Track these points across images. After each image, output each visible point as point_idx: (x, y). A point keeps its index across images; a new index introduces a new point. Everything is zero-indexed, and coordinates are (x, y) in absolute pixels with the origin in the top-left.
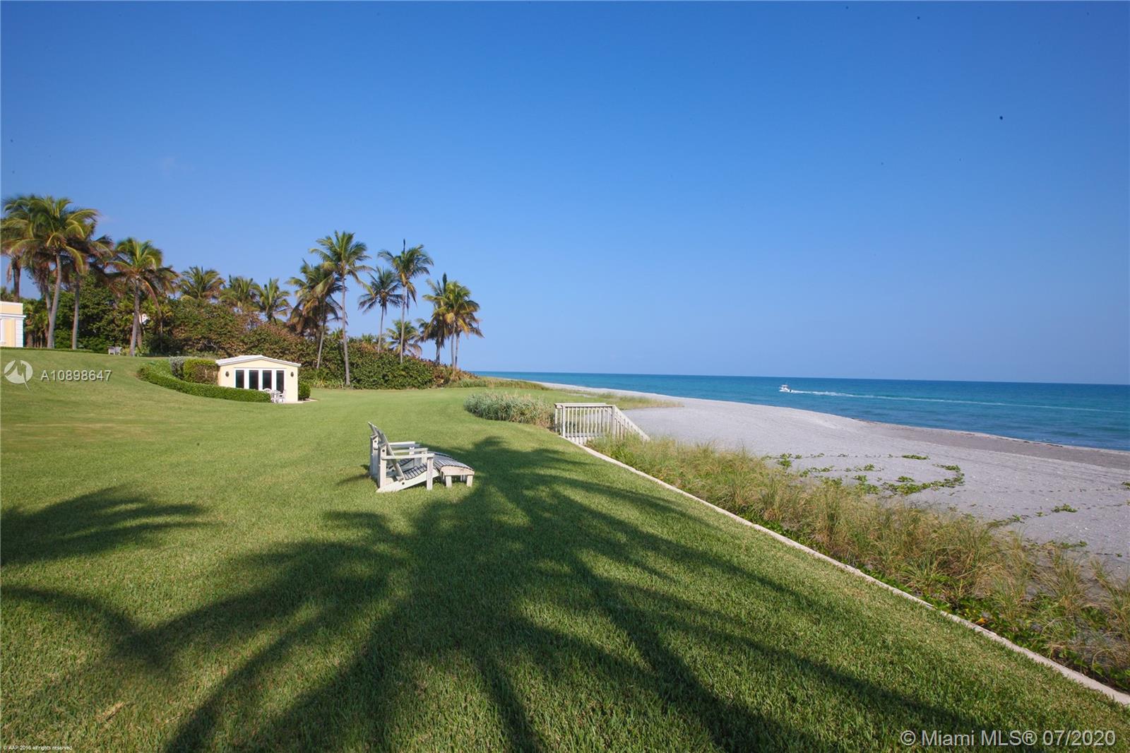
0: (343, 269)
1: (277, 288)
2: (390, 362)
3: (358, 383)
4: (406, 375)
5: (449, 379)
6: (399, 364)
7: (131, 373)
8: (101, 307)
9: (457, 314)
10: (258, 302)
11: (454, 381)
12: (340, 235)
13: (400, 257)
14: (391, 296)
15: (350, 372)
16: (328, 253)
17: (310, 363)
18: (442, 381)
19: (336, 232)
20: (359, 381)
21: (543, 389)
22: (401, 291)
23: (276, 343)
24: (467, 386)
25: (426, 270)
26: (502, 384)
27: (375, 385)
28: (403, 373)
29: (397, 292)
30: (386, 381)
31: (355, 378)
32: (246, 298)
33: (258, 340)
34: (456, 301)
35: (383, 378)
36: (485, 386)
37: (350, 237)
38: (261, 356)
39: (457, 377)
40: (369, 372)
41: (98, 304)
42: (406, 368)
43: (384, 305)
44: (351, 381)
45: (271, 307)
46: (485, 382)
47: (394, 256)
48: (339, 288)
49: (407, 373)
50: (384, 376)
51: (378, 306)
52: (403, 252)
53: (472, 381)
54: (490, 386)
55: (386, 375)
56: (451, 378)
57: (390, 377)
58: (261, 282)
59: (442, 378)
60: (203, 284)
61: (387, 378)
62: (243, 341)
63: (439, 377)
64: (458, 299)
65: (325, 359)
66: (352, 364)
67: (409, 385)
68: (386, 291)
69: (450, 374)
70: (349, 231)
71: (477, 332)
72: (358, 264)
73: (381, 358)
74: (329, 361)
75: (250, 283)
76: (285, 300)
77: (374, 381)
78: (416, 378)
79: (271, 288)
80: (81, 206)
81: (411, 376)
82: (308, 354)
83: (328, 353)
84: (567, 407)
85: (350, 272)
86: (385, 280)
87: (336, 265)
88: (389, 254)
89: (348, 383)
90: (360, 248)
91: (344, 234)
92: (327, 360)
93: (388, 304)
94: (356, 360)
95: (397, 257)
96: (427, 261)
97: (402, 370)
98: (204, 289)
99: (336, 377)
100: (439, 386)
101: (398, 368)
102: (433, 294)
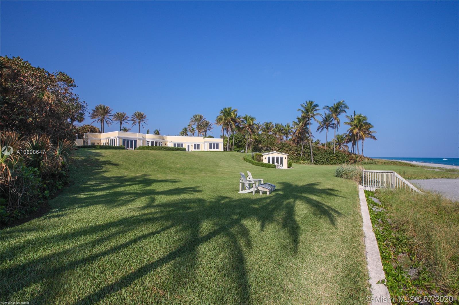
0: (309, 115)
1: (289, 126)
2: (330, 153)
3: (316, 162)
4: (336, 159)
5: (357, 160)
6: (333, 153)
7: (241, 158)
8: (242, 138)
9: (359, 130)
10: (283, 132)
11: (359, 161)
12: (308, 102)
13: (333, 107)
14: (330, 124)
15: (313, 157)
16: (304, 110)
17: (299, 154)
18: (353, 161)
19: (306, 101)
20: (316, 161)
21: (411, 166)
22: (335, 122)
23: (288, 147)
24: (365, 164)
25: (345, 111)
26: (385, 163)
27: (323, 163)
28: (335, 158)
29: (333, 122)
30: (328, 161)
31: (315, 160)
32: (280, 131)
33: (282, 146)
34: (359, 123)
35: (327, 160)
36: (375, 164)
37: (312, 102)
38: (275, 152)
39: (361, 160)
40: (321, 158)
41: (241, 137)
42: (337, 155)
43: (327, 129)
44: (314, 161)
45: (287, 134)
46: (375, 162)
47: (330, 107)
48: (308, 124)
49: (337, 158)
50: (327, 159)
51: (325, 129)
52: (334, 105)
53: (368, 161)
54: (378, 164)
55: (328, 159)
56: (358, 160)
57: (330, 159)
58: (284, 124)
59: (353, 160)
60: (268, 127)
61: (328, 160)
62: (277, 147)
63: (352, 159)
64: (360, 122)
65: (304, 153)
66: (314, 154)
67: (337, 163)
68: (328, 122)
69: (357, 158)
70: (311, 100)
71: (374, 138)
72: (315, 113)
73: (326, 151)
74: (306, 153)
75: (281, 126)
76: (292, 130)
77: (323, 161)
78: (341, 160)
79: (287, 126)
80: (234, 108)
81: (339, 159)
82: (298, 151)
83: (306, 150)
84: (365, 172)
85: (312, 117)
86: (327, 118)
87: (307, 115)
88: (328, 107)
89: (312, 162)
90: (316, 105)
91: (309, 101)
92: (305, 153)
93: (329, 128)
94: (316, 152)
95: (331, 107)
96: (346, 107)
97: (335, 156)
98: (268, 129)
99: (308, 160)
100: (352, 164)
101: (333, 156)
102: (349, 121)
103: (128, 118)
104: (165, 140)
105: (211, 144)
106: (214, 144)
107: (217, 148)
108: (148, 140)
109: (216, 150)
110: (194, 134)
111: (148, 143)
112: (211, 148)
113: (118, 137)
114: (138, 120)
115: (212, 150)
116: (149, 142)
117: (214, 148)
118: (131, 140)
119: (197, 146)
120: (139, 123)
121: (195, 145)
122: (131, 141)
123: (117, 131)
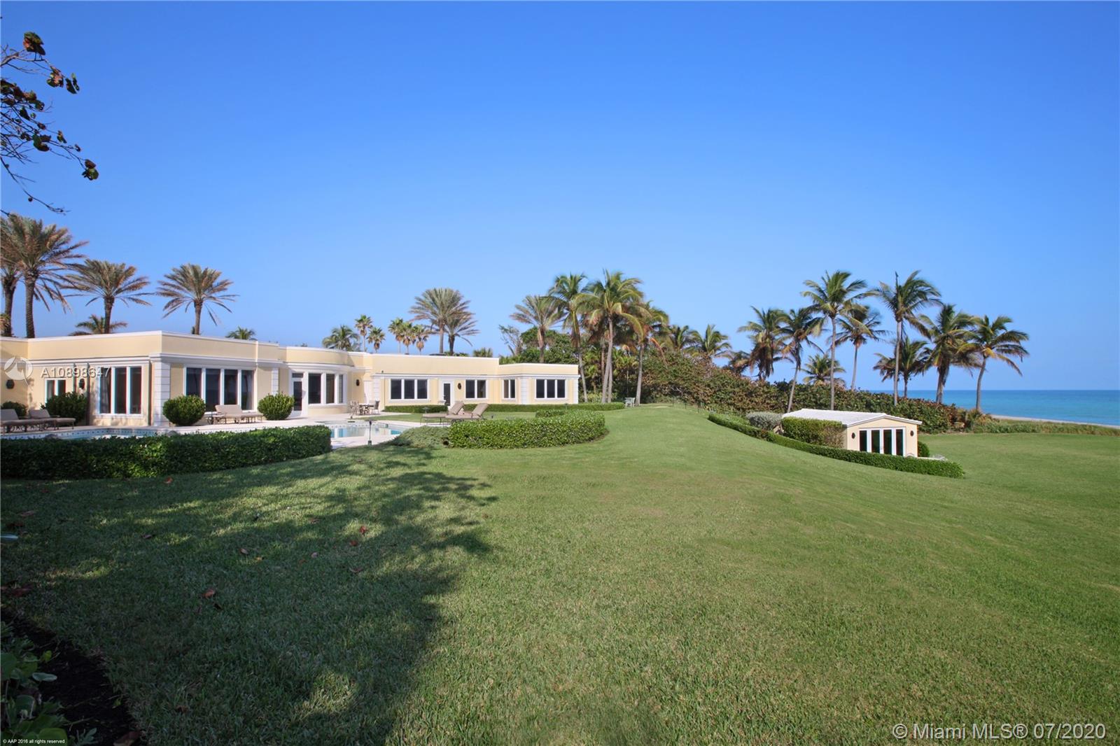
5: (972, 422)
11: (979, 425)
18: (962, 425)
56: (975, 421)
59: (962, 421)
63: (955, 420)
100: (958, 430)
103: (145, 283)
104: (357, 366)
105: (540, 383)
106: (551, 383)
107: (561, 394)
108: (297, 371)
109: (556, 401)
110: (378, 345)
111: (297, 380)
112: (540, 394)
113: (164, 360)
114: (190, 296)
115: (546, 401)
116: (300, 375)
117: (551, 395)
118: (208, 370)
119: (475, 388)
120: (198, 304)
121: (470, 384)
122: (208, 376)
123: (160, 333)
